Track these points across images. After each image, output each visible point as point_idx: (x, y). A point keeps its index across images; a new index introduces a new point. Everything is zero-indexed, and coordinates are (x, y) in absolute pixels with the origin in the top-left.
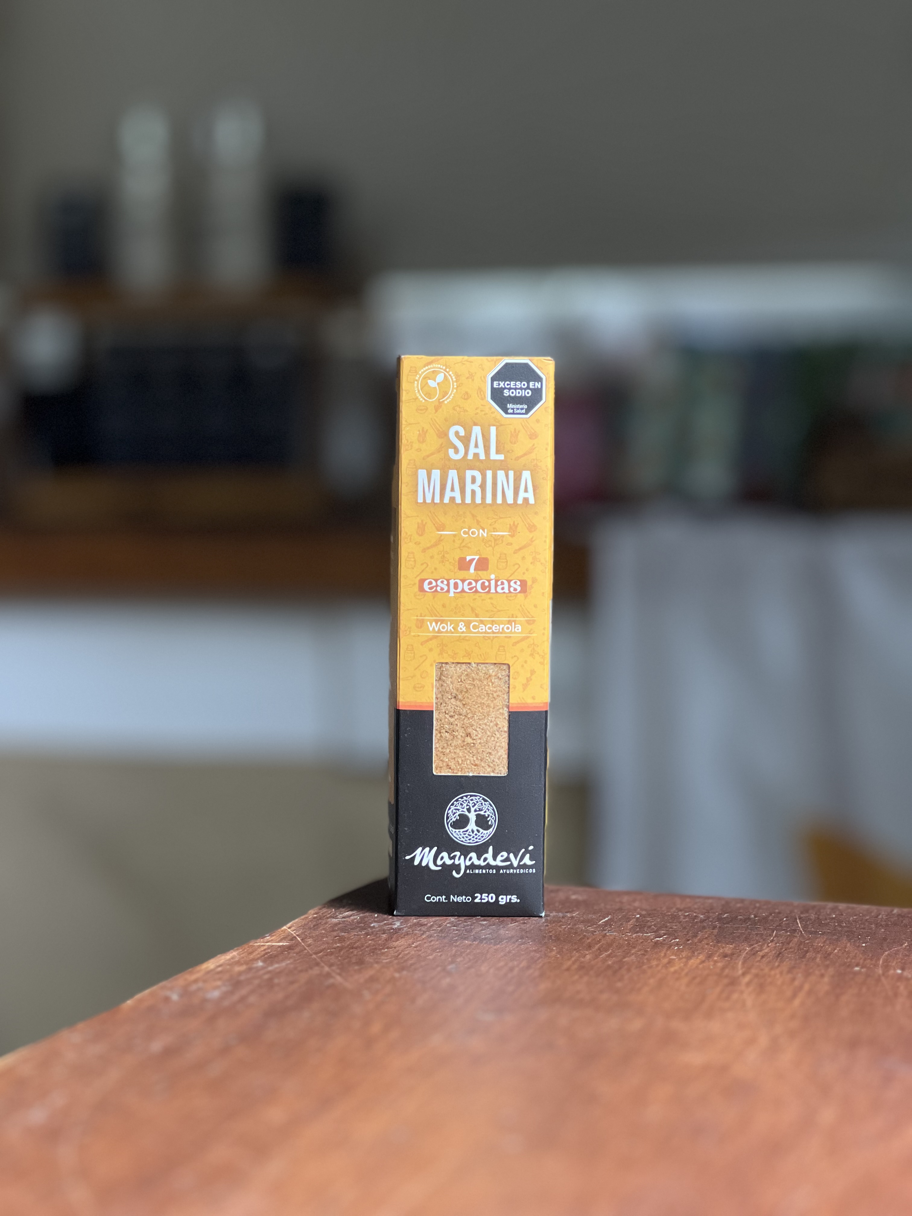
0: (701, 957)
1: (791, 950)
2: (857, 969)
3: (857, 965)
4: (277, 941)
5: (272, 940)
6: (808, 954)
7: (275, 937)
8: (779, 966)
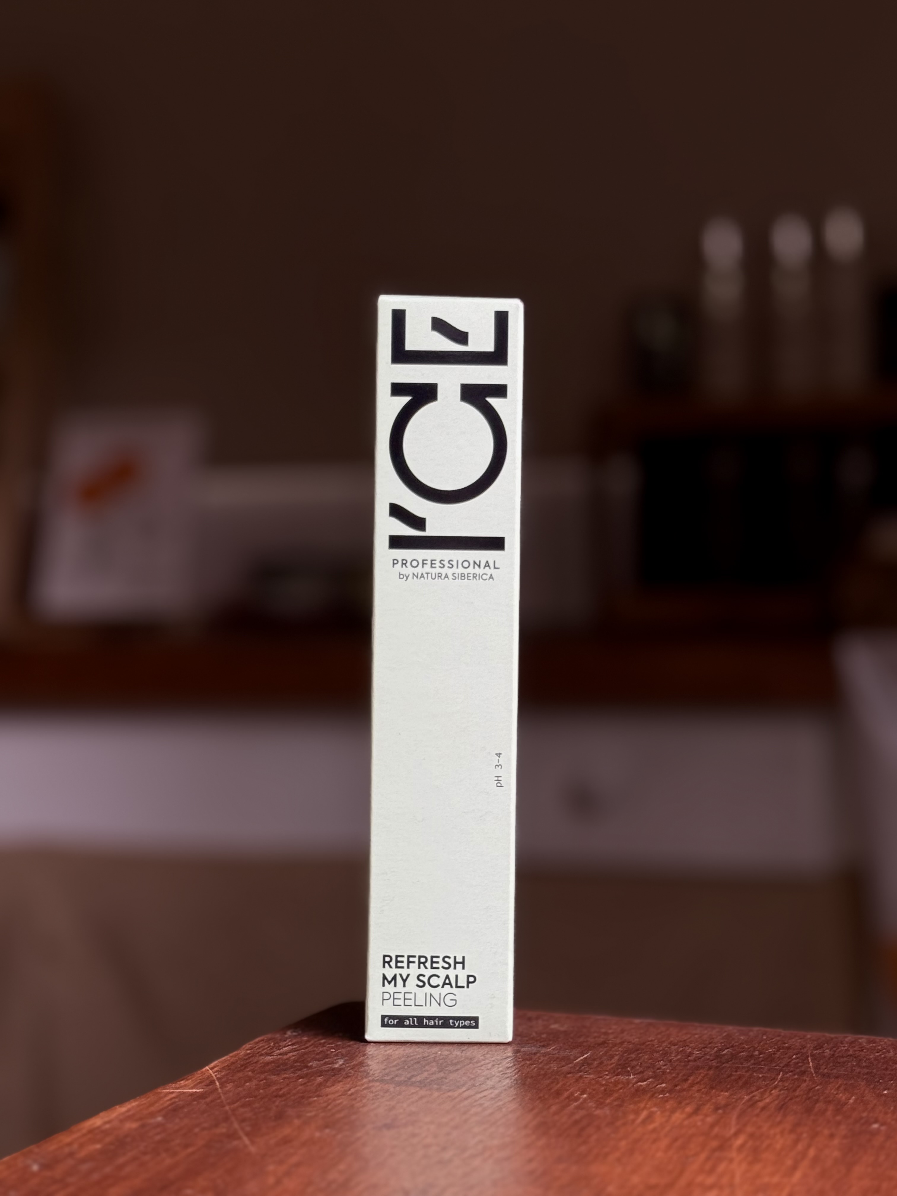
0: (688, 1109)
1: (798, 1100)
2: (876, 1126)
3: (876, 1121)
4: (192, 1085)
5: (185, 1085)
6: (818, 1105)
7: (191, 1080)
8: (780, 1123)
